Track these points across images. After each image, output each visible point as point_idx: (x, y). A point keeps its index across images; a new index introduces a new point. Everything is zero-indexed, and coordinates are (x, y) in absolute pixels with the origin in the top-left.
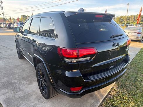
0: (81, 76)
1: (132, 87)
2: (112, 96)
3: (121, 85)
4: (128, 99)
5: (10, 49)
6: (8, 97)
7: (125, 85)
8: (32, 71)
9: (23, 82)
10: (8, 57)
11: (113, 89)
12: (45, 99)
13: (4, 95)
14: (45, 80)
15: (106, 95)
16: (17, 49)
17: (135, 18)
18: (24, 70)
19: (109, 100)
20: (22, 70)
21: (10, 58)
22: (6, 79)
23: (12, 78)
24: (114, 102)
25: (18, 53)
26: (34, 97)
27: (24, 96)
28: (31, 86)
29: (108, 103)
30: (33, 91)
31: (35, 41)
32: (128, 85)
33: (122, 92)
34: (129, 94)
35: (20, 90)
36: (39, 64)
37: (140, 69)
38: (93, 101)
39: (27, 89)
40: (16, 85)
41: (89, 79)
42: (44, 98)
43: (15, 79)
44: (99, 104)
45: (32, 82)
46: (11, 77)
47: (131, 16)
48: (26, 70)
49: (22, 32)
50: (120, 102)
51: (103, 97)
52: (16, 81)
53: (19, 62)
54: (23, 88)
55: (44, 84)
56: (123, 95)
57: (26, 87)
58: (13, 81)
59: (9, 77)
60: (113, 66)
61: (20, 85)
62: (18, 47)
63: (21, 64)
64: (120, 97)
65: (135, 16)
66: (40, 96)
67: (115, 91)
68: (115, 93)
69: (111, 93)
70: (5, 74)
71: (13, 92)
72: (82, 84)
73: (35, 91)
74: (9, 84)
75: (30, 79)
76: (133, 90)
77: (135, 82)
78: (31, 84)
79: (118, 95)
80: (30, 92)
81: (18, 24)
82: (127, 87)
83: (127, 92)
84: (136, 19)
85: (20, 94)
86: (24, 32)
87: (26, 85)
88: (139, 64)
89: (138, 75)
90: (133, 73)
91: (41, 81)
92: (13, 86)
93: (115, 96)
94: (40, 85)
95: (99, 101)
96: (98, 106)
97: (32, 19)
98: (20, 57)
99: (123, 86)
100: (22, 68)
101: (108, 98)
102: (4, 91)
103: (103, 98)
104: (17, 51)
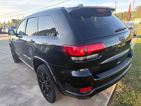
0: (91, 75)
1: (137, 82)
2: (119, 93)
3: (125, 81)
4: (136, 95)
5: (4, 54)
6: (9, 104)
7: (129, 81)
8: (31, 75)
9: (23, 87)
10: (3, 62)
11: (118, 86)
12: (50, 103)
13: (4, 102)
14: (48, 82)
15: (112, 93)
16: (12, 53)
17: (122, 15)
18: (21, 74)
19: (117, 98)
20: (19, 75)
21: (5, 63)
22: (4, 85)
23: (10, 84)
24: (122, 99)
25: (13, 57)
26: (37, 102)
27: (26, 102)
28: (32, 90)
29: (116, 101)
30: (35, 95)
31: (34, 42)
32: (132, 80)
33: (128, 88)
34: (135, 89)
35: (21, 95)
36: (40, 66)
37: (139, 63)
38: (101, 101)
39: (29, 94)
40: (16, 90)
41: (99, 78)
42: (48, 102)
43: (14, 84)
44: (107, 103)
45: (32, 86)
46: (9, 82)
47: (119, 13)
48: (24, 73)
49: (17, 35)
50: (128, 98)
51: (110, 94)
52: (15, 86)
53: (16, 66)
54: (23, 93)
55: (48, 87)
56: (130, 91)
57: (27, 92)
58: (12, 87)
59: (7, 83)
60: (120, 62)
61: (20, 90)
62: (13, 50)
63: (18, 68)
64: (127, 93)
65: (122, 13)
66: (43, 100)
67: (121, 87)
68: (121, 89)
69: (116, 90)
70: (3, 79)
71: (14, 99)
72: (92, 84)
73: (37, 95)
74: (8, 90)
75: (29, 83)
76: (138, 85)
77: (138, 76)
78: (32, 88)
79: (125, 92)
80: (32, 96)
81: (9, 28)
82: (131, 82)
83: (133, 88)
84: (124, 16)
85: (21, 100)
86: (18, 34)
87: (26, 90)
88: (137, 58)
89: (139, 69)
90: (134, 68)
91: (44, 84)
92: (13, 92)
93: (122, 93)
94: (43, 88)
95: (106, 99)
96: (106, 105)
97: (28, 19)
98: (16, 61)
99: (127, 82)
100: (20, 72)
101: (115, 95)
102: (3, 98)
103: (110, 96)
104: (13, 55)
